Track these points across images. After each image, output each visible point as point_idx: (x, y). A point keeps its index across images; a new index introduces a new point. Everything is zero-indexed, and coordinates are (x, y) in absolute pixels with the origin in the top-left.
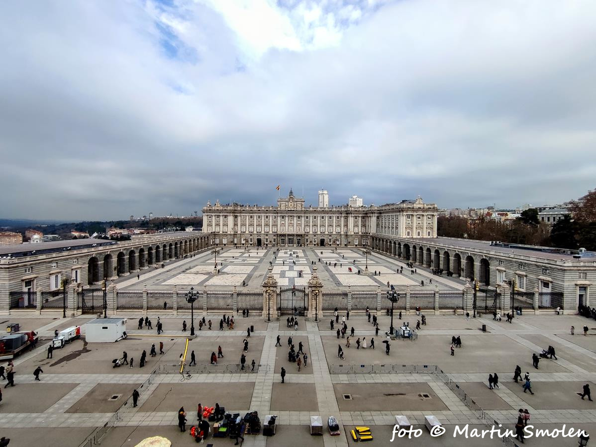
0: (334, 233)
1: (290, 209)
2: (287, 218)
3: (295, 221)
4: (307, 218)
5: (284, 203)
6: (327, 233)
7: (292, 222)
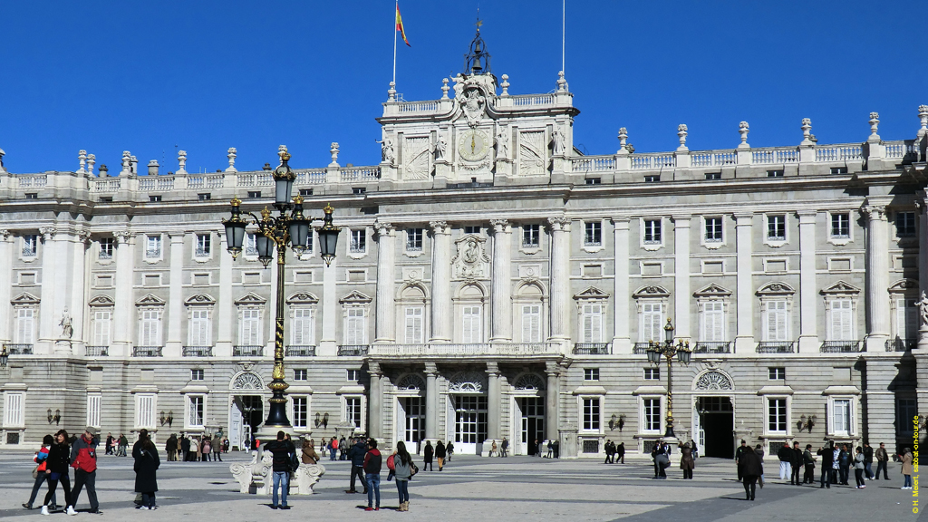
0: (810, 348)
1: (462, 176)
2: (443, 243)
3: (503, 262)
4: (594, 230)
5: (425, 128)
6: (746, 349)
7: (482, 270)
